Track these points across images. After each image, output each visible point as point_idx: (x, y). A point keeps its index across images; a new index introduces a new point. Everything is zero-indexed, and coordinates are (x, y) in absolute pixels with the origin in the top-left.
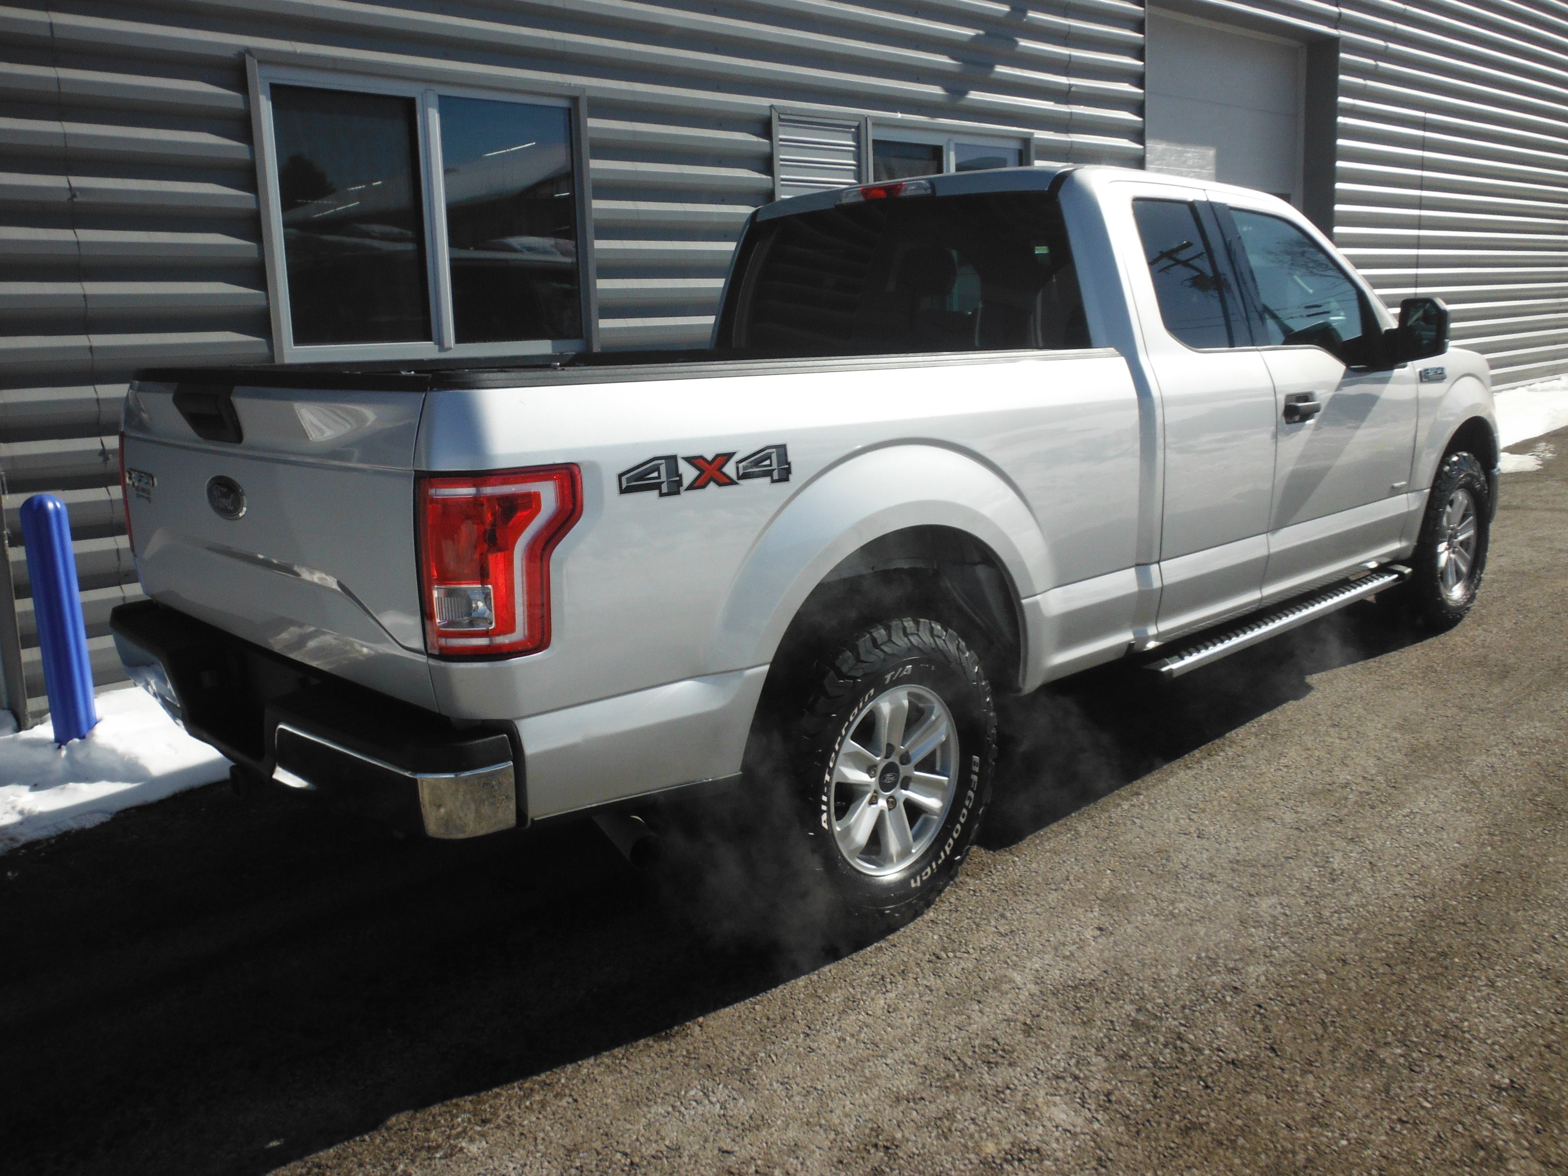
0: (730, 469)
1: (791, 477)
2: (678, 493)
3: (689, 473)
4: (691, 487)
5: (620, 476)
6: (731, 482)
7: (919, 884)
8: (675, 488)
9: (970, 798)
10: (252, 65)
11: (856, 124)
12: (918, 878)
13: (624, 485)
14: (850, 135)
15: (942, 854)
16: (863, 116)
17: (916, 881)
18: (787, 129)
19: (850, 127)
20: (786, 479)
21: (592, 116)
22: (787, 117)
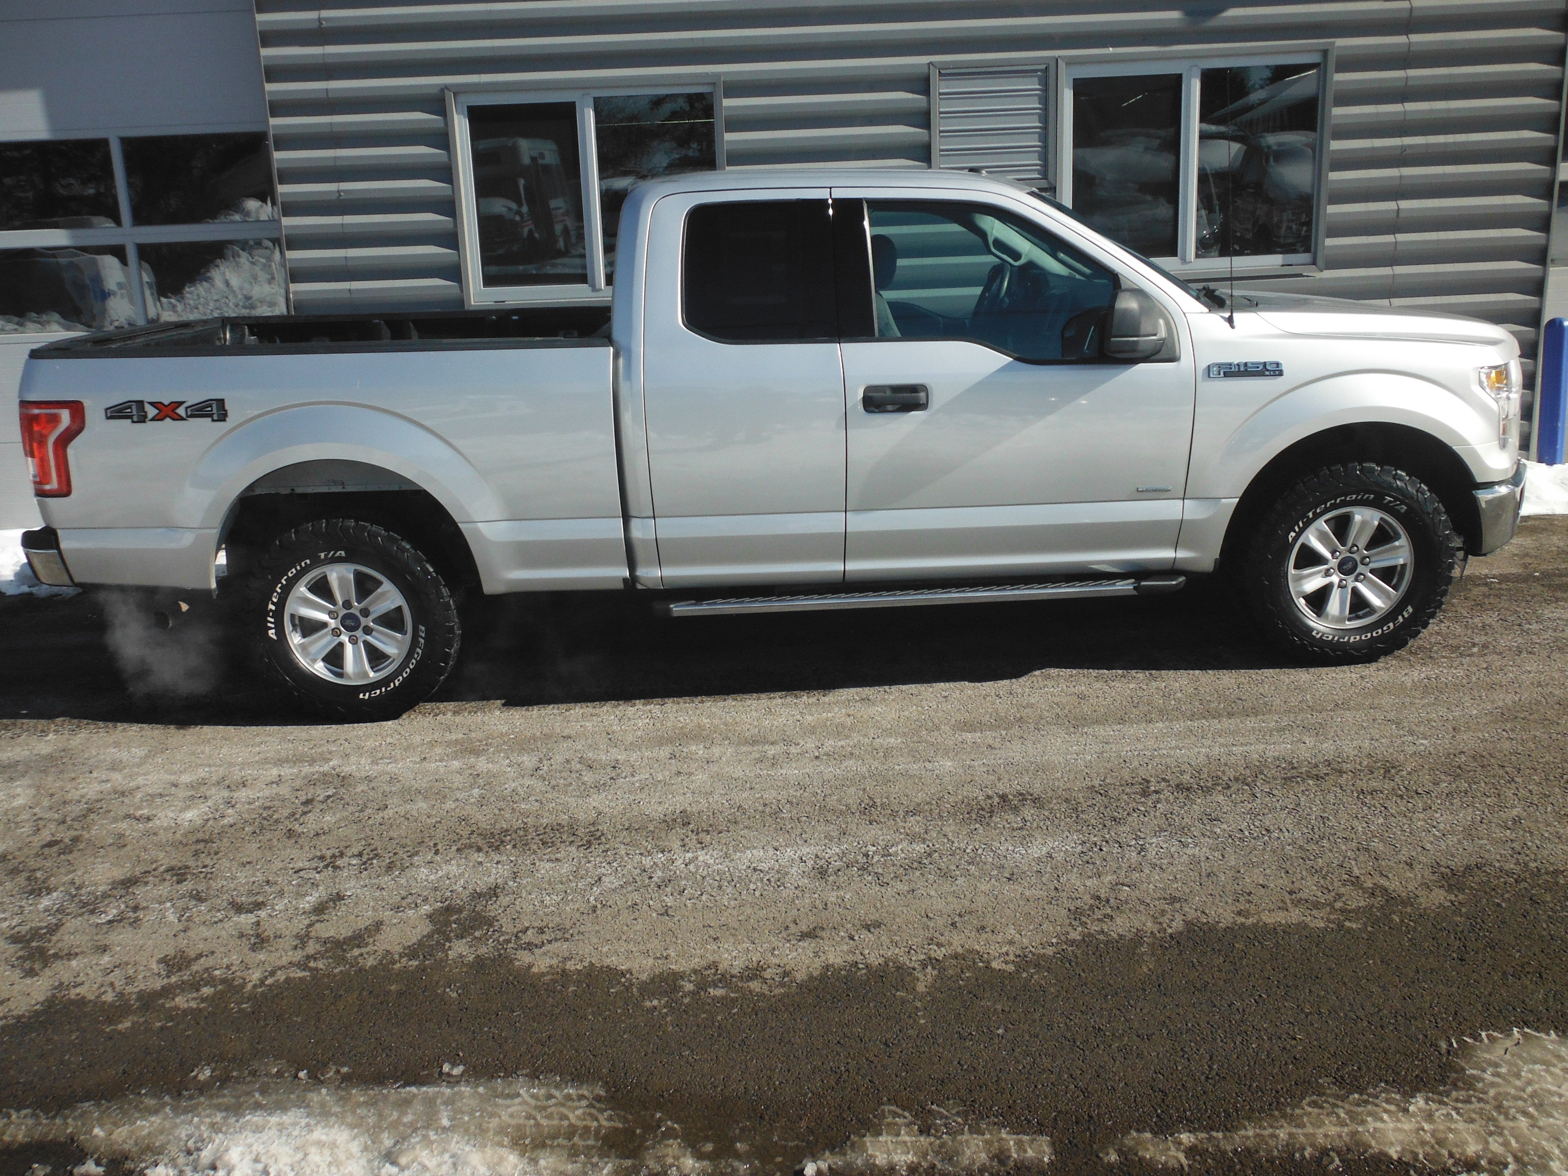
0: (181, 411)
1: (227, 419)
2: (144, 422)
3: (151, 412)
4: (153, 419)
5: (106, 409)
6: (182, 419)
7: (367, 697)
8: (142, 419)
9: (418, 653)
10: (450, 97)
11: (1044, 67)
12: (367, 694)
13: (109, 415)
14: (1036, 80)
15: (392, 685)
16: (1051, 57)
17: (364, 695)
18: (951, 82)
19: (1036, 71)
20: (224, 420)
21: (727, 96)
22: (948, 71)
